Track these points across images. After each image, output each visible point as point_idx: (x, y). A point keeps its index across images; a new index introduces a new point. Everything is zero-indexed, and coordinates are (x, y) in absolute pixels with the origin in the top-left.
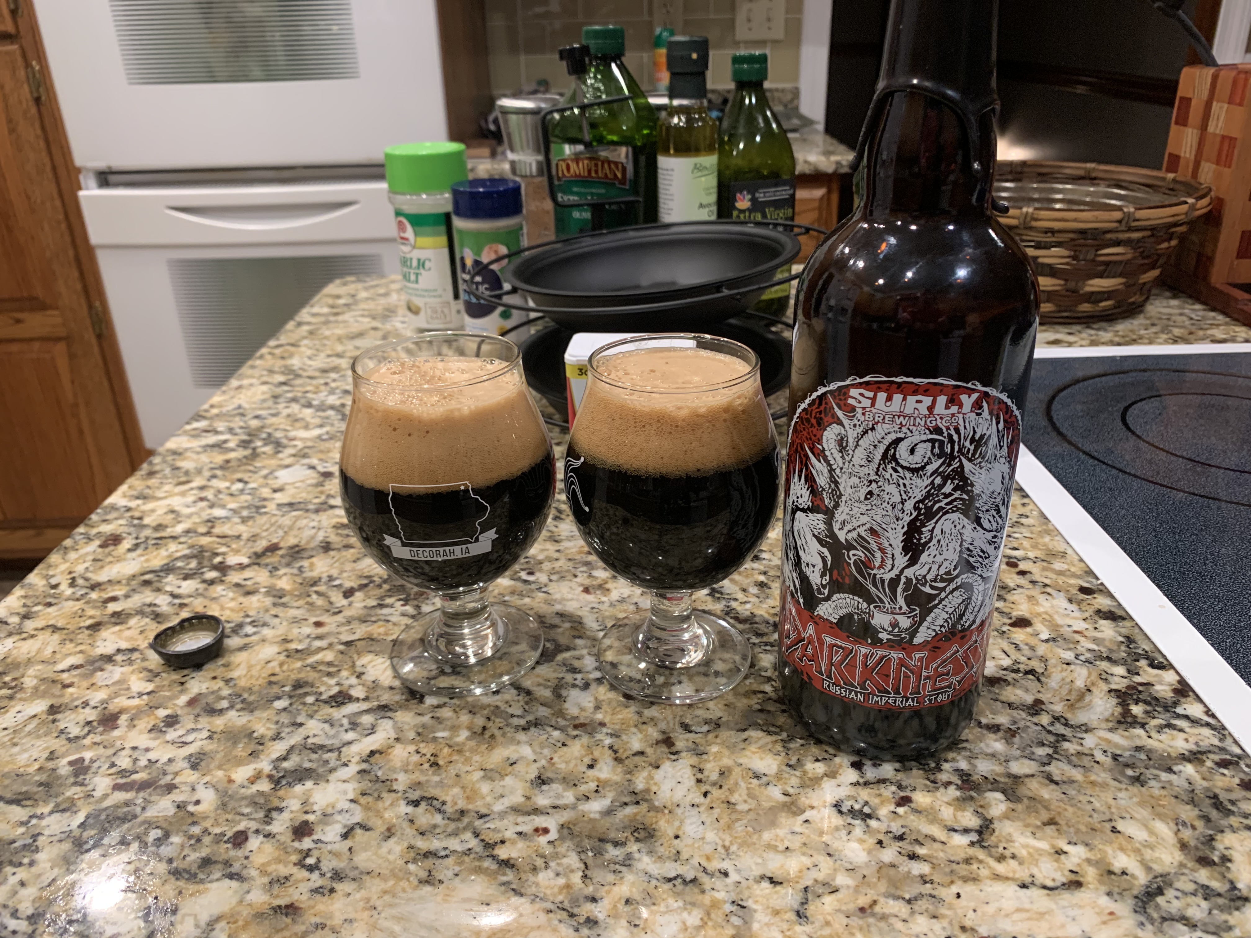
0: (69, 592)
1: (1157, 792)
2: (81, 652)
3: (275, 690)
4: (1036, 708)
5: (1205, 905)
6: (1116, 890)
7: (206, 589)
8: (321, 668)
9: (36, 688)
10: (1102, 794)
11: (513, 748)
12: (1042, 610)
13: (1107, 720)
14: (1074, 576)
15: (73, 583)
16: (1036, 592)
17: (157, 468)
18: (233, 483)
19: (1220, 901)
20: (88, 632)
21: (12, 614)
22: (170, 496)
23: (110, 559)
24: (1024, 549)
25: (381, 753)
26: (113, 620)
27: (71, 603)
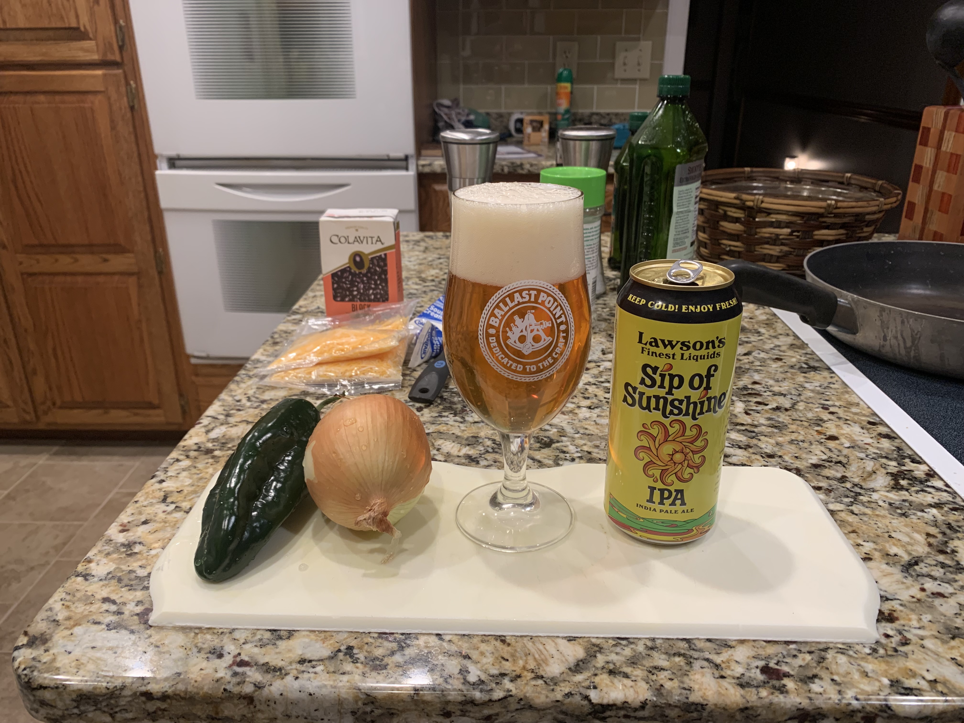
1: (915, 521)
4: (843, 479)
5: (942, 571)
6: (891, 562)
10: (884, 521)
12: (845, 432)
13: (886, 487)
14: (864, 415)
15: (249, 399)
16: (841, 423)
19: (951, 569)
21: (219, 414)
24: (833, 401)
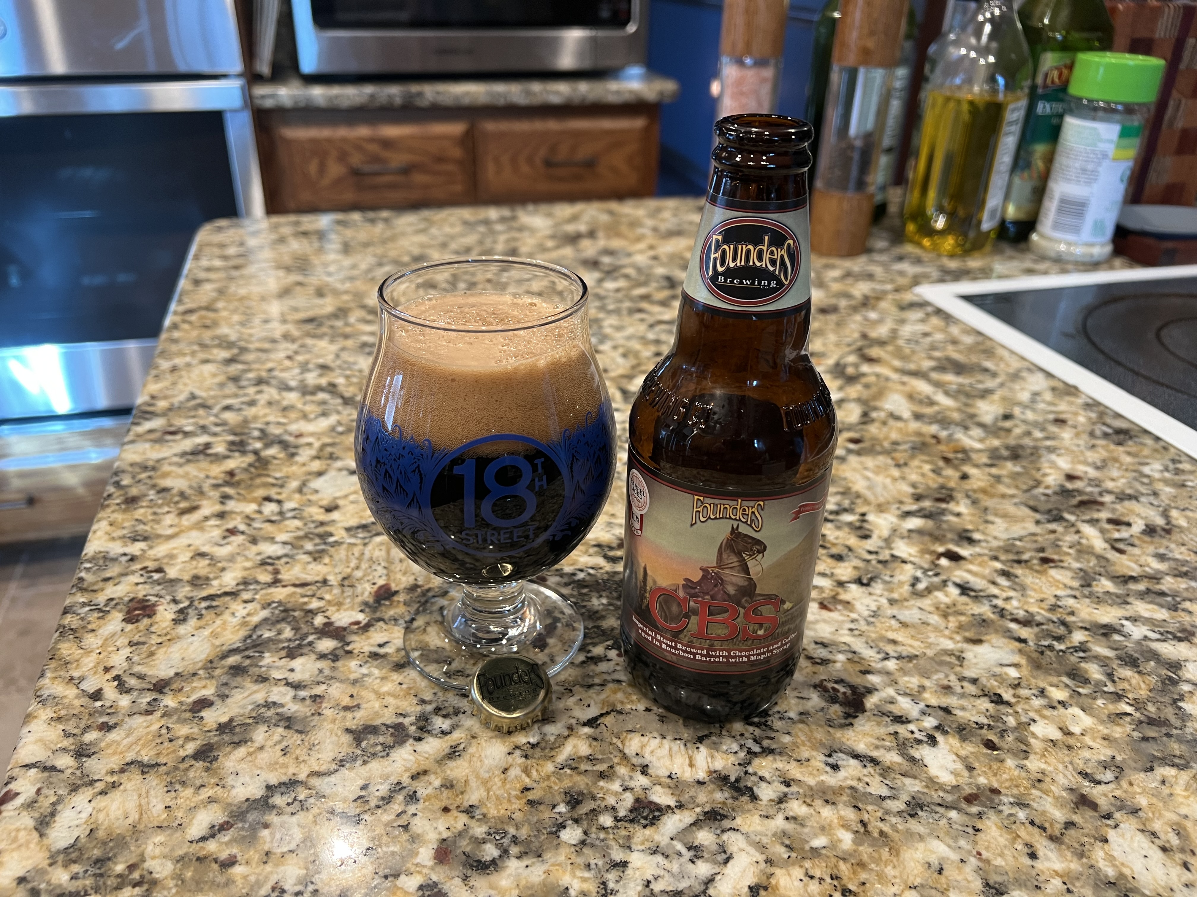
0: (125, 701)
2: (211, 800)
3: (546, 814)
7: (333, 668)
8: (583, 767)
9: (179, 877)
11: (921, 846)
15: (122, 686)
17: (134, 491)
18: (260, 505)
20: (200, 764)
22: (181, 531)
23: (155, 640)
25: (766, 888)
26: (226, 738)
27: (139, 720)
